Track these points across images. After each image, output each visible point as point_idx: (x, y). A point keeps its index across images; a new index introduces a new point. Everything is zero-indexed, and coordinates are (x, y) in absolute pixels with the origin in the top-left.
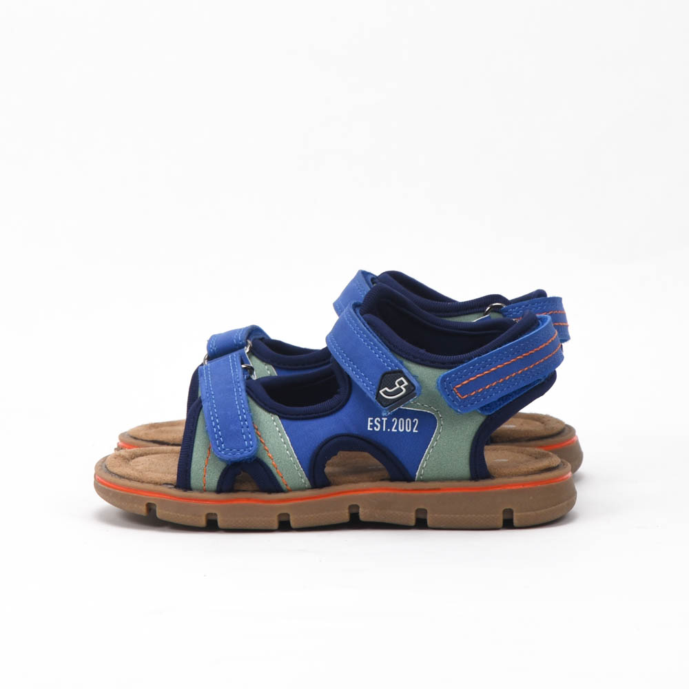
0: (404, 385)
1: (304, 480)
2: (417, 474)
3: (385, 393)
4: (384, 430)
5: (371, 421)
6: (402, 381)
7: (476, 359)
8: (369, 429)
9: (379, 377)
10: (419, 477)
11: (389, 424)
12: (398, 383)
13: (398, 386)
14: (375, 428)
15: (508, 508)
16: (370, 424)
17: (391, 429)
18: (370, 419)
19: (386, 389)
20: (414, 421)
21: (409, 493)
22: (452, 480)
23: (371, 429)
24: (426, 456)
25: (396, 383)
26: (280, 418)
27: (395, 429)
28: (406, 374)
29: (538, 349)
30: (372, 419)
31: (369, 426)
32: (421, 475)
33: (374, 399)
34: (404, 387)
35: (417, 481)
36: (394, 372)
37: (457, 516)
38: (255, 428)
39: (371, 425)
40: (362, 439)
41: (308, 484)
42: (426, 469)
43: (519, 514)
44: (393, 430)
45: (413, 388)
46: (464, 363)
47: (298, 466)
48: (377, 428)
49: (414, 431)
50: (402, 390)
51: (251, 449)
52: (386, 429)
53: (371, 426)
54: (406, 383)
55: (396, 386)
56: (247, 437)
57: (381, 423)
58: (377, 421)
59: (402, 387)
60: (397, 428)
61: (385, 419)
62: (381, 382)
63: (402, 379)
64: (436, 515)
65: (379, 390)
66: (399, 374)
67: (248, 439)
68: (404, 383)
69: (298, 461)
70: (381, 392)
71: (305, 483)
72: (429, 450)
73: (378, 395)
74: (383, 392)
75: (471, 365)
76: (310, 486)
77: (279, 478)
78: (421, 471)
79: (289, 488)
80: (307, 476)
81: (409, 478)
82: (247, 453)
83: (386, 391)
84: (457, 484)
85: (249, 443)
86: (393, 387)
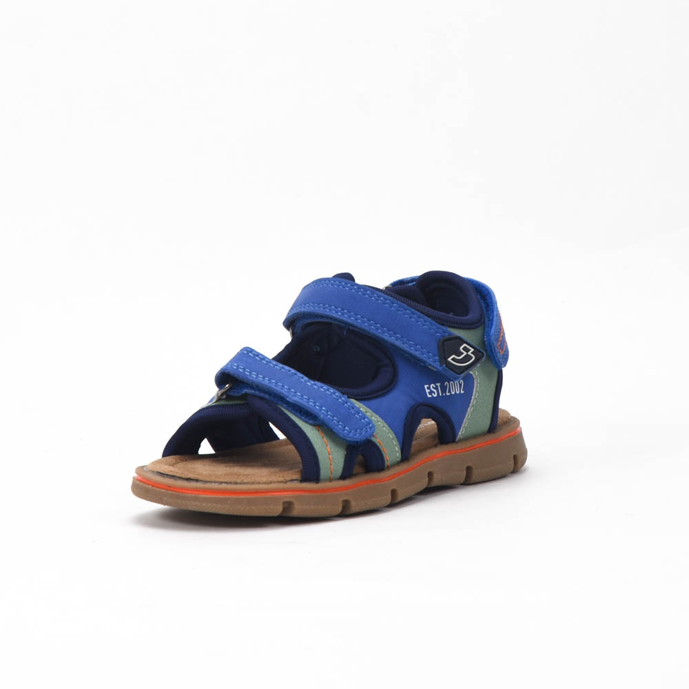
1: (399, 454)
2: (460, 433)
3: (454, 360)
4: (440, 395)
5: (429, 388)
11: (443, 389)
13: (465, 353)
14: (433, 394)
17: (445, 393)
18: (426, 386)
19: (454, 357)
20: (460, 383)
23: (430, 396)
24: (468, 415)
31: (427, 394)
34: (472, 353)
39: (429, 392)
40: (427, 406)
41: (400, 457)
44: (448, 394)
45: (480, 354)
50: (471, 357)
51: (371, 426)
54: (472, 350)
55: (462, 353)
57: (436, 388)
58: (433, 387)
59: (469, 353)
60: (449, 392)
61: (438, 385)
62: (443, 350)
63: (465, 345)
65: (446, 359)
66: (458, 340)
68: (470, 350)
70: (450, 359)
72: (471, 408)
74: (452, 360)
79: (389, 464)
86: (459, 354)
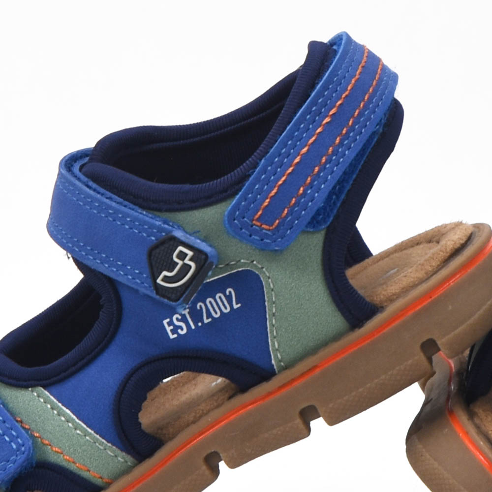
0: (188, 258)
1: (122, 458)
2: (273, 362)
3: (166, 279)
4: (193, 327)
5: (170, 324)
6: (181, 252)
7: (263, 161)
8: (172, 336)
9: (144, 258)
10: (279, 366)
11: (196, 315)
12: (178, 257)
13: (180, 263)
14: (179, 331)
15: (425, 339)
16: (169, 329)
17: (202, 321)
18: (165, 322)
19: (165, 273)
20: (228, 293)
21: (278, 395)
22: (325, 344)
23: (175, 336)
24: (272, 332)
25: (176, 259)
26: (45, 387)
27: (207, 318)
28: (183, 239)
29: (347, 93)
30: (168, 320)
31: (170, 334)
32: (280, 361)
33: (153, 294)
34: (191, 260)
35: (279, 371)
36: (161, 243)
37: (361, 390)
38: (17, 421)
39: (171, 330)
41: (130, 460)
42: (282, 350)
43: (443, 340)
44: (206, 321)
45: (203, 257)
46: (250, 176)
47: (101, 444)
48: (182, 329)
49: (236, 306)
50: (190, 267)
51: (23, 449)
52: (196, 324)
53: (173, 332)
54: (190, 253)
55: (177, 264)
56: (11, 436)
57: (183, 319)
58: (177, 319)
59: (187, 261)
60: (209, 315)
61: (186, 312)
62: (151, 266)
63: (181, 248)
64: (331, 405)
65: (155, 280)
66: (172, 243)
67: (13, 439)
68: (186, 255)
69: (98, 436)
70: (159, 281)
71: (126, 462)
72: (271, 321)
73: (157, 287)
74: (163, 280)
75: (260, 174)
76: (136, 462)
77: (85, 474)
78: (276, 356)
79: (106, 480)
80: (122, 450)
81: (267, 374)
82: (21, 458)
83: (165, 277)
84: (336, 346)
85: (17, 444)
86: (171, 266)
